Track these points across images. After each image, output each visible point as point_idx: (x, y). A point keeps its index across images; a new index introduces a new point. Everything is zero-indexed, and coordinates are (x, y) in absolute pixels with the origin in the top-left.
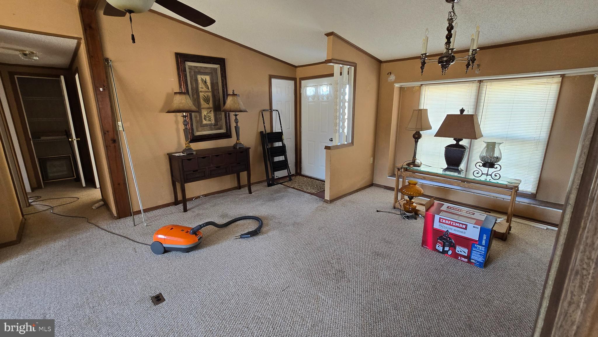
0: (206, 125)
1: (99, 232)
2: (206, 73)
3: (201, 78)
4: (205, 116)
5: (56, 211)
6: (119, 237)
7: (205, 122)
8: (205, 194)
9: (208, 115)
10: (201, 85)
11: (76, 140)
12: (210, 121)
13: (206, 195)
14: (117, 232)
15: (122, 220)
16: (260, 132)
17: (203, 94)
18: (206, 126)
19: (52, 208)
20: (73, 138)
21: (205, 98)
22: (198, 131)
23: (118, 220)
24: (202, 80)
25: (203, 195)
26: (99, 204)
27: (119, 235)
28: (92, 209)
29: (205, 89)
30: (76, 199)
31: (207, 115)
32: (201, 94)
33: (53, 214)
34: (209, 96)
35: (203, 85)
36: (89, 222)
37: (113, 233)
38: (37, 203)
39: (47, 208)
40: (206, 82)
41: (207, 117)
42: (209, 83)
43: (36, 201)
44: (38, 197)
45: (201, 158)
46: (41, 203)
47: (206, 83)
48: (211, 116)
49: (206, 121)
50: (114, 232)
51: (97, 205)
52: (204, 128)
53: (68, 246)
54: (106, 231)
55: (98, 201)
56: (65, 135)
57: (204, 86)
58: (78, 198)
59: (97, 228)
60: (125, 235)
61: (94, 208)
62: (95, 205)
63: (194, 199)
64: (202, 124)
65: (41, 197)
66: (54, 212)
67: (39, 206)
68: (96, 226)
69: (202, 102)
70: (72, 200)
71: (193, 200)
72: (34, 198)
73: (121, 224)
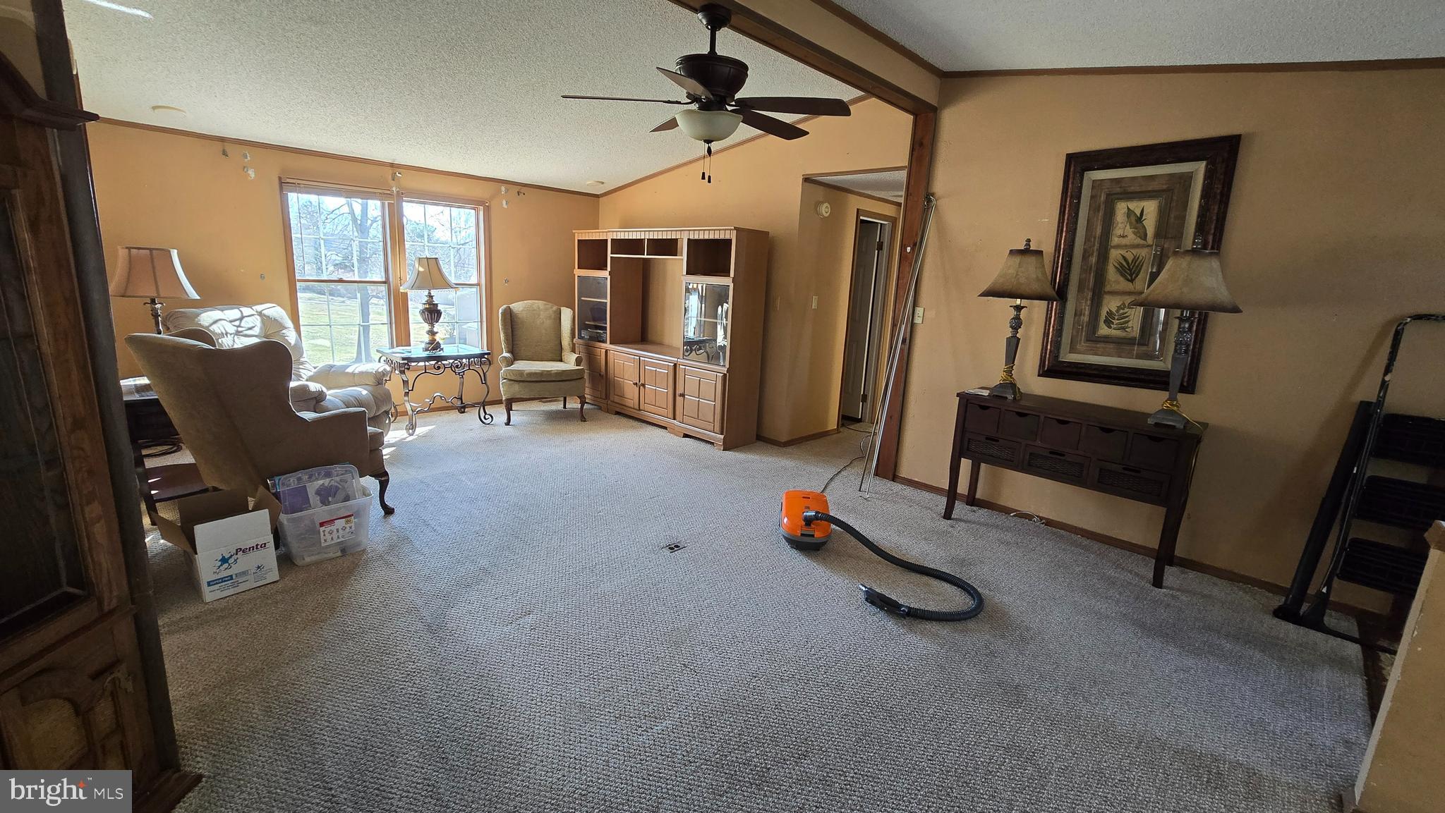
0: (1106, 339)
2: (1149, 191)
3: (1128, 208)
4: (1110, 313)
7: (1104, 330)
8: (1048, 519)
9: (1122, 311)
10: (1122, 229)
12: (1124, 329)
13: (1049, 523)
16: (1361, 402)
17: (1123, 252)
18: (1104, 342)
21: (1124, 263)
22: (1073, 350)
24: (1130, 212)
25: (1041, 518)
29: (1131, 238)
31: (1117, 311)
32: (1114, 254)
34: (1141, 258)
35: (1128, 227)
40: (1139, 219)
41: (1116, 317)
42: (1150, 224)
45: (1055, 421)
47: (1141, 222)
48: (1131, 317)
49: (1110, 327)
52: (1098, 346)
57: (1129, 231)
63: (1014, 516)
64: (1094, 333)
69: (1112, 274)
71: (1012, 515)
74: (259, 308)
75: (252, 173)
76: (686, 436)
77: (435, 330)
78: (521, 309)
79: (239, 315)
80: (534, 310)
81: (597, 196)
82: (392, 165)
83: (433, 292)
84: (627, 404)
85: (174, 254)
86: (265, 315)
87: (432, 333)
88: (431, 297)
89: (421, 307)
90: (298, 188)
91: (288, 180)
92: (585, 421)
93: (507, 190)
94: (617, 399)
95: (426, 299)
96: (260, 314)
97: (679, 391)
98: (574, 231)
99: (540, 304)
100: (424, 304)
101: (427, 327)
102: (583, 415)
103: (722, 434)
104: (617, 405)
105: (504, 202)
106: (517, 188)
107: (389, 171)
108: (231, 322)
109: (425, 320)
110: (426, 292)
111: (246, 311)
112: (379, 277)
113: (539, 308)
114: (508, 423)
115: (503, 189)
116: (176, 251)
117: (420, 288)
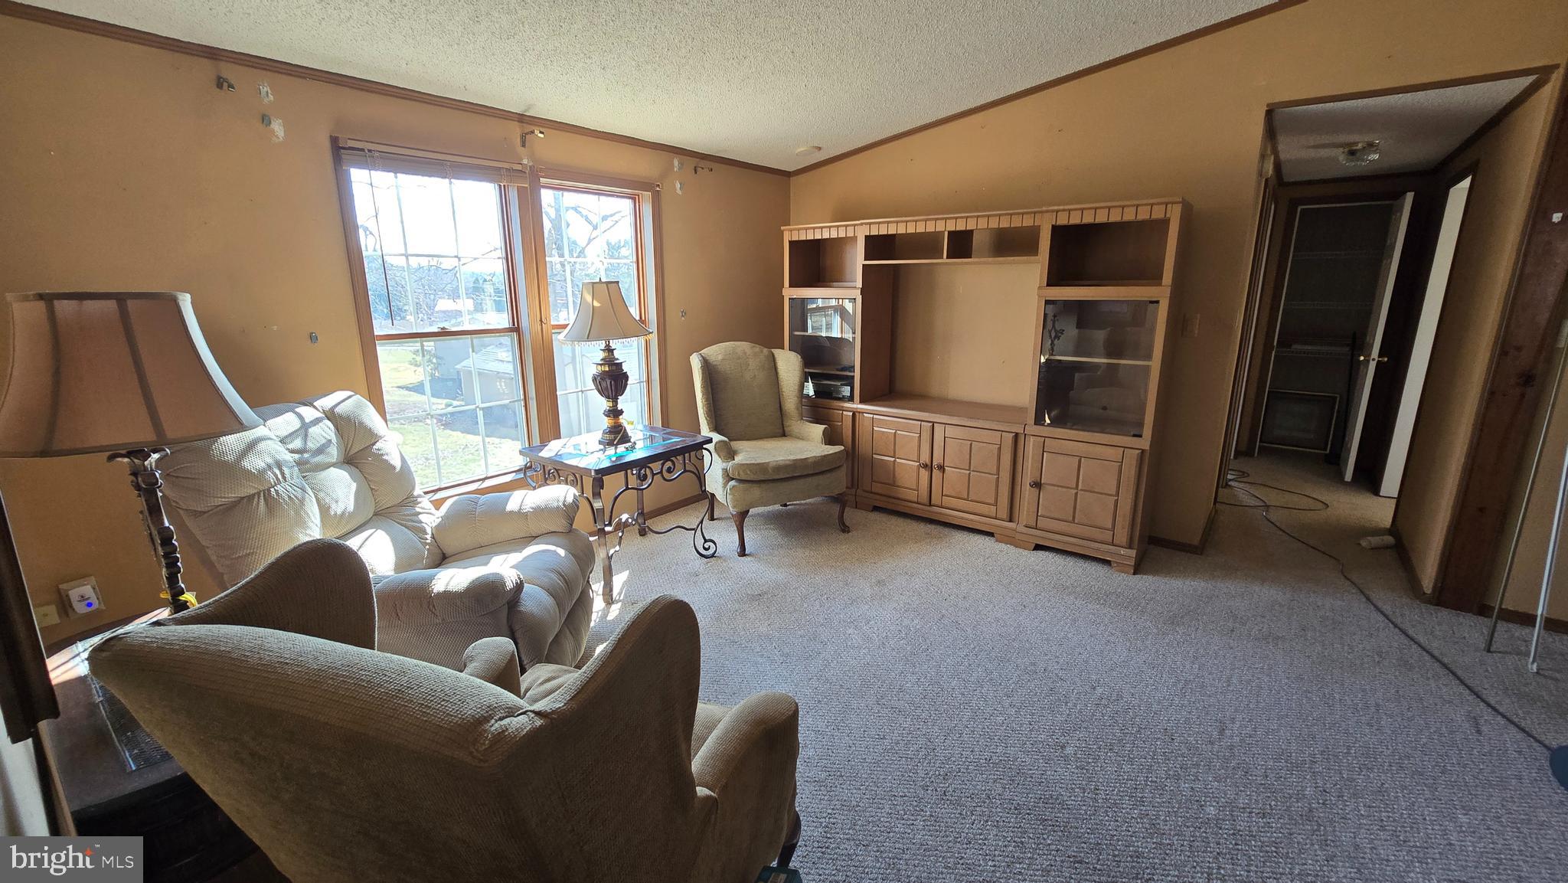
1: (1368, 611)
5: (1274, 516)
6: (1427, 657)
11: (1375, 362)
14: (1421, 639)
15: (1444, 614)
19: (1267, 507)
20: (1370, 355)
23: (1432, 607)
26: (1383, 540)
27: (1427, 652)
28: (1359, 544)
30: (1320, 506)
33: (1266, 522)
36: (1346, 574)
37: (1407, 636)
38: (1241, 485)
39: (1257, 504)
43: (1239, 480)
44: (1244, 474)
46: (1247, 487)
50: (1411, 632)
51: (1375, 540)
53: (1289, 609)
54: (1388, 619)
55: (1377, 532)
56: (1348, 345)
58: (1327, 506)
59: (1364, 600)
60: (1446, 660)
61: (1364, 543)
62: (1369, 538)
65: (1249, 475)
66: (1268, 517)
67: (1242, 492)
68: (1362, 592)
70: (1311, 504)
72: (1236, 473)
73: (1439, 624)
74: (327, 402)
75: (278, 127)
76: (1038, 547)
77: (620, 407)
78: (720, 357)
79: (297, 424)
80: (739, 358)
81: (787, 174)
82: (522, 118)
83: (613, 344)
84: (901, 496)
85: (186, 302)
86: (340, 416)
87: (615, 413)
88: (609, 350)
89: (594, 370)
90: (372, 159)
91: (351, 144)
92: (849, 532)
93: (681, 164)
94: (877, 487)
95: (602, 355)
96: (330, 415)
97: (1027, 477)
98: (782, 228)
99: (743, 347)
100: (601, 365)
101: (604, 404)
102: (844, 524)
103: (1130, 547)
104: (878, 497)
105: (678, 186)
106: (692, 162)
107: (515, 130)
108: (283, 441)
109: (602, 392)
110: (603, 344)
111: (309, 413)
112: (503, 320)
113: (745, 353)
114: (743, 553)
115: (676, 163)
116: (188, 297)
117: (589, 338)
